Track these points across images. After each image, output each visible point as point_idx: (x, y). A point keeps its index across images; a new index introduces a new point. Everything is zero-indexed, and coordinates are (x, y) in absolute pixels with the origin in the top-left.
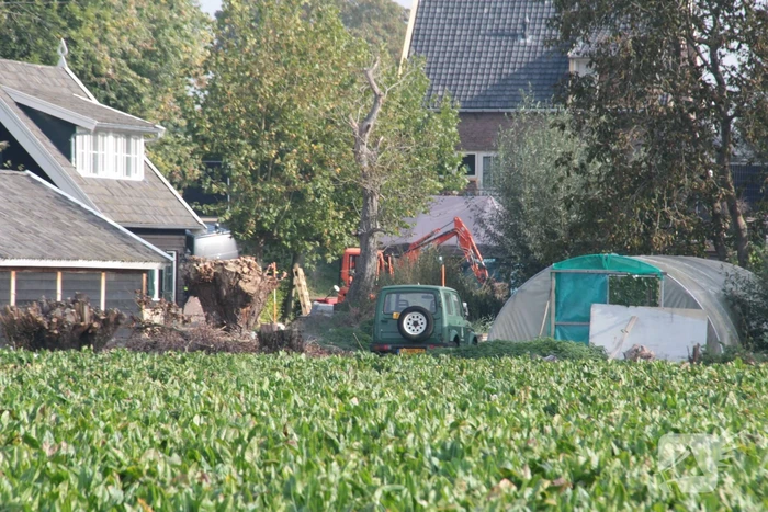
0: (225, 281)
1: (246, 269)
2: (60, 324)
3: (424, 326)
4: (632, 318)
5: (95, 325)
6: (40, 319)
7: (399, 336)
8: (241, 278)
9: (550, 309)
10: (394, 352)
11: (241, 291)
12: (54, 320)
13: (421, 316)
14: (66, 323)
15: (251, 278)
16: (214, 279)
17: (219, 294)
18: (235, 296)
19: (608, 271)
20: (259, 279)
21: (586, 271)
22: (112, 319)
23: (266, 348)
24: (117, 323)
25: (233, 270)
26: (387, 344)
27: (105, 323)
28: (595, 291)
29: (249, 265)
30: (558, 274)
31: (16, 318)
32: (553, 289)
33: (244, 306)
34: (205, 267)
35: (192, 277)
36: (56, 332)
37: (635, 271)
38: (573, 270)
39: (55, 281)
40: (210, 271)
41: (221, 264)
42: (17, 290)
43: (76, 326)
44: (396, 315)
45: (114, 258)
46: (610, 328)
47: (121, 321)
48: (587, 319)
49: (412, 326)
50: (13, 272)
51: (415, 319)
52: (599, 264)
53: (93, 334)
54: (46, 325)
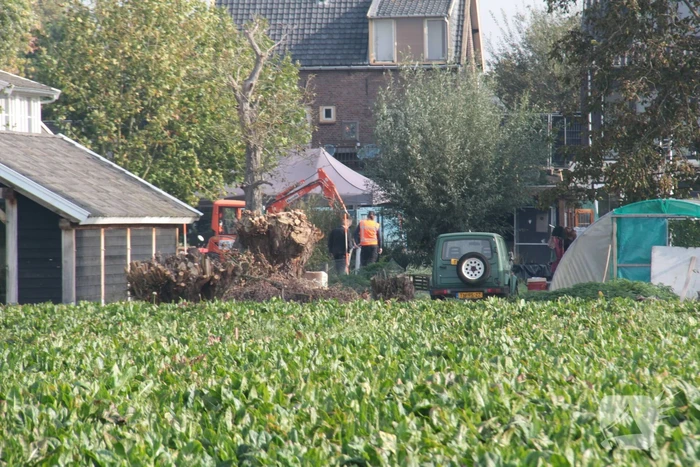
0: (279, 233)
1: (297, 222)
2: (186, 276)
3: (482, 271)
4: (692, 259)
5: (216, 277)
6: (168, 273)
7: (459, 281)
8: (293, 230)
9: (612, 251)
10: (453, 295)
11: (293, 242)
12: (181, 274)
13: (478, 261)
14: (192, 275)
15: (302, 229)
16: (268, 232)
17: (272, 246)
18: (287, 247)
19: (667, 215)
20: (309, 230)
21: (646, 215)
23: (380, 295)
25: (286, 222)
26: (446, 289)
27: (224, 275)
28: (655, 234)
29: (300, 217)
30: (619, 219)
31: (145, 273)
32: (615, 233)
33: (294, 256)
34: (260, 220)
35: (247, 230)
36: (183, 285)
37: (694, 215)
38: (633, 215)
40: (264, 224)
41: (274, 217)
43: (199, 279)
44: (454, 261)
46: (672, 268)
48: (649, 261)
49: (471, 271)
50: (103, 230)
51: (473, 265)
52: (658, 208)
53: (214, 286)
54: (173, 278)
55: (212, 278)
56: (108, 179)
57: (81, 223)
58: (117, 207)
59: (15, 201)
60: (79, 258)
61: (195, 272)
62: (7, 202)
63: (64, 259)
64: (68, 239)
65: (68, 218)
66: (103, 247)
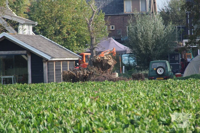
0: (104, 62)
1: (109, 59)
2: (79, 75)
3: (163, 72)
5: (88, 75)
6: (74, 74)
7: (156, 74)
8: (108, 61)
10: (155, 79)
11: (108, 64)
12: (78, 74)
13: (162, 69)
14: (81, 74)
15: (110, 61)
16: (101, 62)
17: (102, 65)
18: (106, 66)
20: (113, 61)
22: (91, 73)
23: (135, 79)
24: (93, 74)
25: (106, 59)
26: (153, 77)
27: (90, 74)
29: (110, 57)
31: (67, 74)
33: (109, 69)
34: (99, 58)
35: (95, 61)
36: (78, 77)
40: (100, 59)
41: (103, 58)
43: (83, 75)
44: (155, 69)
45: (71, 57)
49: (160, 72)
50: (54, 62)
51: (161, 70)
53: (87, 77)
54: (76, 75)
55: (86, 75)
56: (55, 47)
57: (49, 60)
58: (58, 55)
59: (30, 54)
60: (48, 70)
61: (82, 74)
62: (28, 55)
63: (44, 71)
64: (45, 65)
65: (45, 59)
66: (54, 67)
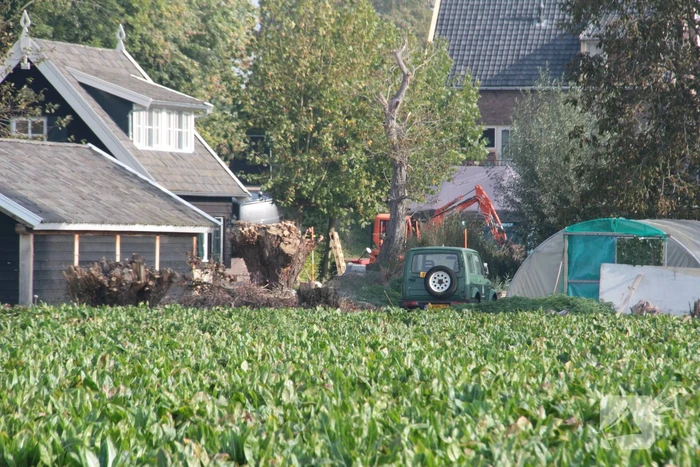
0: (268, 243)
1: (286, 233)
2: (119, 281)
3: (448, 284)
4: (638, 276)
5: (151, 283)
6: (101, 278)
7: (426, 293)
8: (282, 241)
9: (563, 268)
10: (421, 307)
11: (282, 252)
12: (114, 279)
13: (445, 275)
14: (125, 281)
15: (291, 240)
16: (258, 242)
17: (262, 255)
18: (277, 257)
19: (615, 233)
20: (298, 241)
21: (596, 233)
22: (166, 278)
24: (170, 282)
25: (275, 233)
26: (414, 300)
27: (159, 281)
28: (605, 251)
29: (289, 229)
30: (570, 237)
31: (79, 277)
32: (566, 250)
33: (284, 266)
34: (250, 231)
36: (115, 290)
37: (640, 234)
38: (584, 233)
39: (115, 244)
40: (254, 234)
41: (264, 228)
42: (80, 252)
43: (133, 285)
44: (422, 274)
46: (618, 285)
47: (174, 280)
48: (597, 278)
49: (437, 284)
50: (76, 236)
51: (440, 278)
52: (608, 227)
53: (149, 291)
54: (106, 283)
55: (146, 285)
57: (35, 229)
64: (26, 245)
65: (24, 223)
66: (76, 253)
